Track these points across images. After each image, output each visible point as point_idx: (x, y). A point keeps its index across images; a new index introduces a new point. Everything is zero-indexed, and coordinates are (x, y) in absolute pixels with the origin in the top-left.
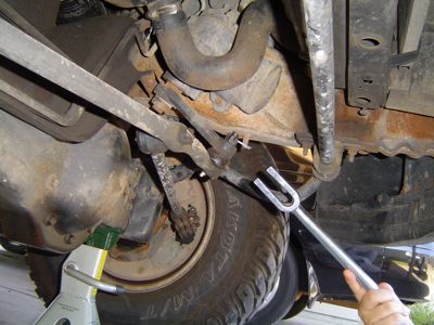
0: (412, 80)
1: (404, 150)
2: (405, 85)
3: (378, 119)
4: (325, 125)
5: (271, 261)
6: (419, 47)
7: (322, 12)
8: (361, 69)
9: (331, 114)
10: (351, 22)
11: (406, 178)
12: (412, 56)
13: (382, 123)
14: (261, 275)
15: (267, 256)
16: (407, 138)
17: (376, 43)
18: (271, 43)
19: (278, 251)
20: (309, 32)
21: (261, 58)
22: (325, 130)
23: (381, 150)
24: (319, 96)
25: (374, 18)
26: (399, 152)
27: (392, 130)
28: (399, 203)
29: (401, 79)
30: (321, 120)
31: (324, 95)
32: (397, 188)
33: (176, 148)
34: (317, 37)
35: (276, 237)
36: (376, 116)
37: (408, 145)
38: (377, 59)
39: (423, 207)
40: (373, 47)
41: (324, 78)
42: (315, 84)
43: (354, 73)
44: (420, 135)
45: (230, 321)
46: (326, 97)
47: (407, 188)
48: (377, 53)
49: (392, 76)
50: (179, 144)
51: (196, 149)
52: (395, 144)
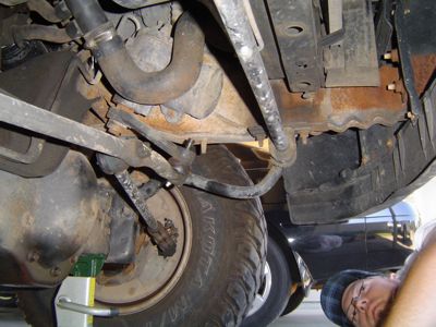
0: (346, 57)
1: (353, 123)
2: (340, 63)
3: (322, 99)
4: (269, 114)
5: (254, 255)
6: (344, 25)
7: (236, 12)
8: (293, 56)
9: (272, 102)
10: (272, 15)
11: (363, 150)
12: (339, 34)
13: (326, 102)
14: (247, 269)
15: (248, 251)
16: (353, 111)
17: (300, 30)
19: (259, 244)
20: (230, 32)
21: (200, 64)
22: (271, 118)
23: (331, 127)
24: (256, 88)
25: (292, 8)
26: (348, 126)
27: (337, 107)
28: (362, 174)
29: (335, 57)
30: (265, 110)
31: (259, 86)
32: (357, 162)
33: (136, 163)
34: (238, 35)
35: (253, 230)
36: (320, 97)
37: (355, 118)
38: (306, 44)
39: (383, 173)
40: (297, 34)
41: (255, 70)
42: (249, 78)
43: (288, 61)
44: (364, 106)
45: (228, 320)
46: (262, 87)
47: (366, 159)
48: (304, 38)
49: (326, 56)
52: (343, 119)
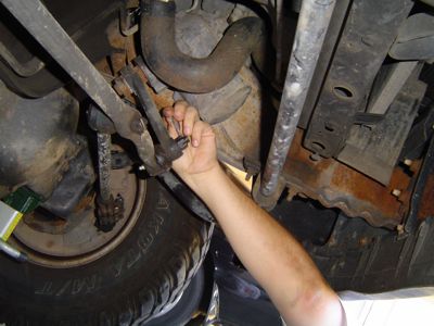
0: (370, 141)
1: (341, 205)
2: (361, 144)
3: (326, 168)
4: (276, 158)
5: (182, 273)
6: (386, 112)
7: (312, 46)
8: (327, 115)
9: (286, 149)
10: (332, 66)
11: (335, 232)
12: (378, 118)
13: (329, 173)
14: (168, 283)
15: (179, 267)
16: (348, 194)
17: (349, 94)
18: (248, 62)
19: (191, 265)
20: (292, 61)
22: (275, 162)
23: (320, 198)
24: (280, 127)
25: (356, 71)
26: (336, 205)
27: (336, 183)
28: (321, 255)
29: (359, 137)
30: (275, 151)
31: (285, 127)
32: (322, 240)
34: (299, 68)
35: (193, 251)
36: (325, 166)
37: (347, 202)
38: (345, 110)
39: (342, 264)
40: (344, 97)
41: (292, 111)
42: (280, 114)
43: (319, 117)
44: (360, 195)
45: (123, 321)
46: (287, 130)
47: (333, 242)
48: (348, 105)
49: (352, 131)
50: (129, 130)
51: (144, 141)
52: (334, 198)
